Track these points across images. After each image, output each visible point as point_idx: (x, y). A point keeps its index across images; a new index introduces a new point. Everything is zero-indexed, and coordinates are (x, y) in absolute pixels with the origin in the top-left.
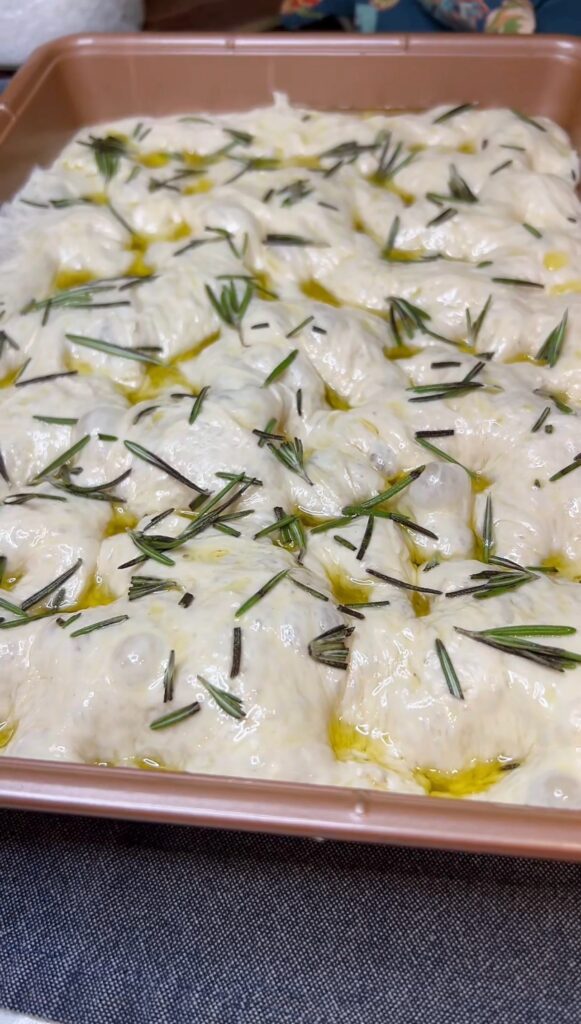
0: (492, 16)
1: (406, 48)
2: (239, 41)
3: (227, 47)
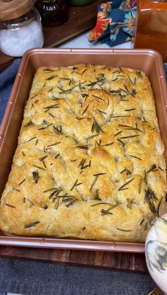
2: (73, 50)
3: (70, 52)
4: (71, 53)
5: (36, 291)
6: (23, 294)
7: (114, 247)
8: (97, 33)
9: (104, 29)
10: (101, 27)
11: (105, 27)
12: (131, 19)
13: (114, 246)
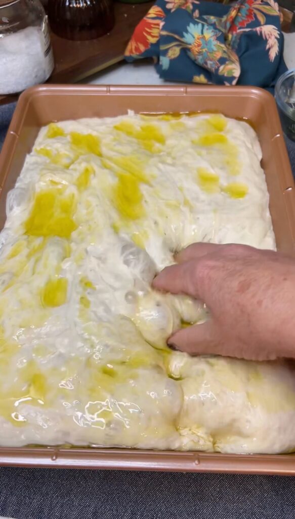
0: (221, 68)
1: (186, 92)
2: (112, 89)
3: (107, 91)
4: (108, 94)
5: (40, 512)
6: (13, 517)
7: (196, 464)
8: (137, 44)
9: (153, 40)
10: (145, 34)
11: (153, 37)
12: (198, 39)
13: (197, 462)
